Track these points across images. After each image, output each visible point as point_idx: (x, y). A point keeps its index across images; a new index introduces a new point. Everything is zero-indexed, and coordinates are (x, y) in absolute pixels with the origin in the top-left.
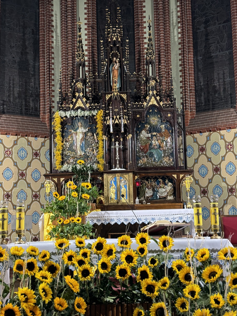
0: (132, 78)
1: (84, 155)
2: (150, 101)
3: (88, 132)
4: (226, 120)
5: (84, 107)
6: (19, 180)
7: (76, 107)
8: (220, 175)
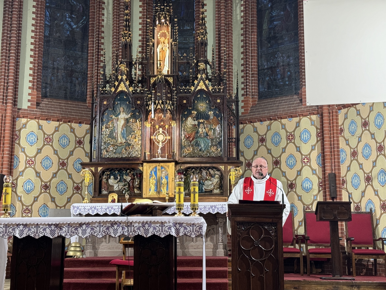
0: (182, 59)
1: (125, 142)
2: (198, 85)
3: (130, 118)
4: (287, 107)
5: (127, 91)
6: (59, 170)
7: (118, 90)
8: (280, 168)
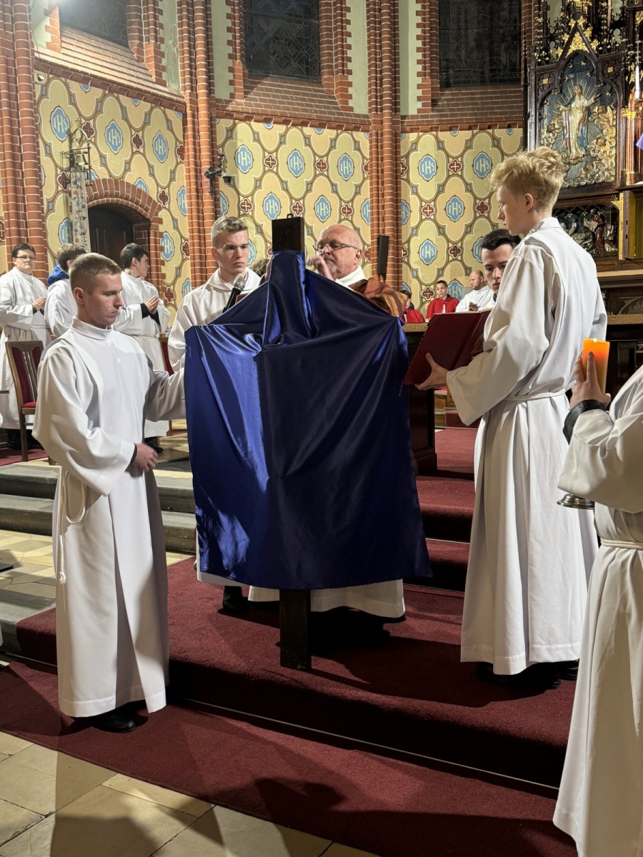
1: (584, 156)
3: (594, 104)
5: (586, 49)
6: (476, 218)
7: (570, 51)
